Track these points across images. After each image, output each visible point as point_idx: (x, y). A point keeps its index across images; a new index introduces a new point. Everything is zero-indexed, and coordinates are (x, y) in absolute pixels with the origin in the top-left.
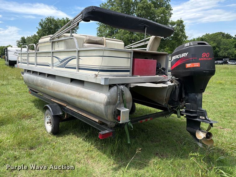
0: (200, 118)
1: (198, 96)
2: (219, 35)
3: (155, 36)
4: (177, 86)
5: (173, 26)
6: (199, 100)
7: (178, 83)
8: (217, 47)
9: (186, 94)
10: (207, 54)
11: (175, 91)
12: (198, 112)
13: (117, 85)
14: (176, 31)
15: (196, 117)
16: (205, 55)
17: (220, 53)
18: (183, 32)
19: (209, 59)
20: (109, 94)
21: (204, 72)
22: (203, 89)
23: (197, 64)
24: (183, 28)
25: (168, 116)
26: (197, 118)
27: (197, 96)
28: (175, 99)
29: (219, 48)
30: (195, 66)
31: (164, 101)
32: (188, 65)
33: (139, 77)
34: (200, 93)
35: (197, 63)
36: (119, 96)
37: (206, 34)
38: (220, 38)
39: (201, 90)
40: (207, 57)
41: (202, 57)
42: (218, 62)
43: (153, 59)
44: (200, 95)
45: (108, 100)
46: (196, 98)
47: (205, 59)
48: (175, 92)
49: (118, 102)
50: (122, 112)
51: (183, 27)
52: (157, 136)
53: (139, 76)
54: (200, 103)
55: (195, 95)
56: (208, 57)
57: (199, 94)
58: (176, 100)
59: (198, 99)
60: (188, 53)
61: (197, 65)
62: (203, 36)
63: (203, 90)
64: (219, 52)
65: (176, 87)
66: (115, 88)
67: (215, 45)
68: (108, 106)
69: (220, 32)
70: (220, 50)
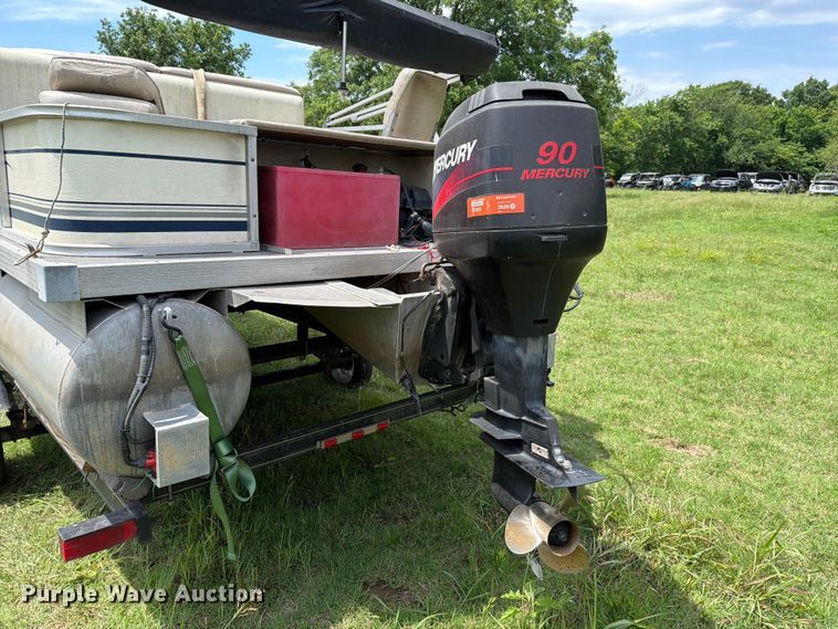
0: (534, 450)
1: (525, 351)
2: (731, 92)
3: (413, 71)
4: (449, 300)
5: (576, 53)
6: (531, 367)
7: (453, 287)
8: (722, 130)
9: (486, 337)
10: (563, 148)
11: (442, 321)
12: (523, 424)
13: (142, 298)
14: (588, 73)
15: (517, 445)
16: (553, 153)
17: (731, 151)
18: (610, 77)
19: (577, 172)
20: (87, 348)
21: (544, 238)
22: (545, 321)
23: (511, 201)
24: (611, 62)
25: (461, 408)
26: (522, 450)
27: (519, 351)
28: (442, 357)
29: (728, 134)
30: (502, 208)
31: (397, 365)
32: (476, 205)
33: (289, 254)
34: (534, 336)
35: (514, 196)
36: (143, 357)
37: (691, 86)
38: (733, 101)
39: (538, 322)
40: (562, 162)
41: (539, 160)
42: (723, 182)
43: (386, 171)
44: (534, 348)
45: (83, 380)
46: (519, 361)
47: (553, 172)
48: (441, 325)
49: (139, 385)
50: (163, 434)
51: (611, 57)
52: (412, 489)
53: (288, 251)
54: (534, 380)
55: (513, 347)
56: (572, 165)
57: (530, 340)
58: (446, 362)
59: (525, 365)
60: (475, 142)
61: (511, 203)
62: (679, 93)
63: (548, 324)
64: (728, 149)
65: (443, 304)
66: (130, 314)
67: (716, 124)
68: (88, 409)
69: (737, 82)
70: (732, 143)
